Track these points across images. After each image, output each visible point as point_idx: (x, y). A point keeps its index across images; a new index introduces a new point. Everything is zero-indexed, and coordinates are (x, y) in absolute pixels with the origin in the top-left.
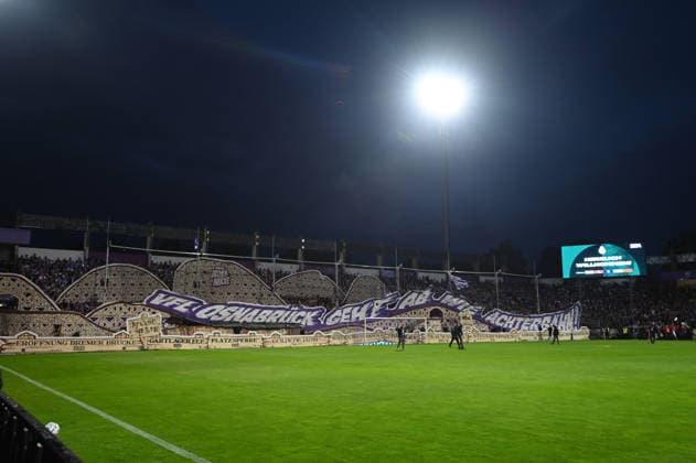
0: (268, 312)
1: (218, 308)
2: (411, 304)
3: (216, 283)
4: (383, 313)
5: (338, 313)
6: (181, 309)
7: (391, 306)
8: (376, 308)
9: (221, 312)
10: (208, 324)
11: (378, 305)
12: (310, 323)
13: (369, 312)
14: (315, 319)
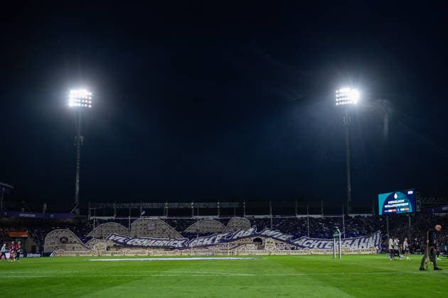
0: (159, 242)
1: (136, 240)
2: (240, 236)
3: (150, 229)
4: (222, 241)
5: (196, 241)
6: (121, 241)
7: (229, 237)
8: (218, 238)
9: (138, 242)
10: (131, 246)
11: (219, 237)
12: (180, 246)
13: (214, 240)
14: (183, 244)
